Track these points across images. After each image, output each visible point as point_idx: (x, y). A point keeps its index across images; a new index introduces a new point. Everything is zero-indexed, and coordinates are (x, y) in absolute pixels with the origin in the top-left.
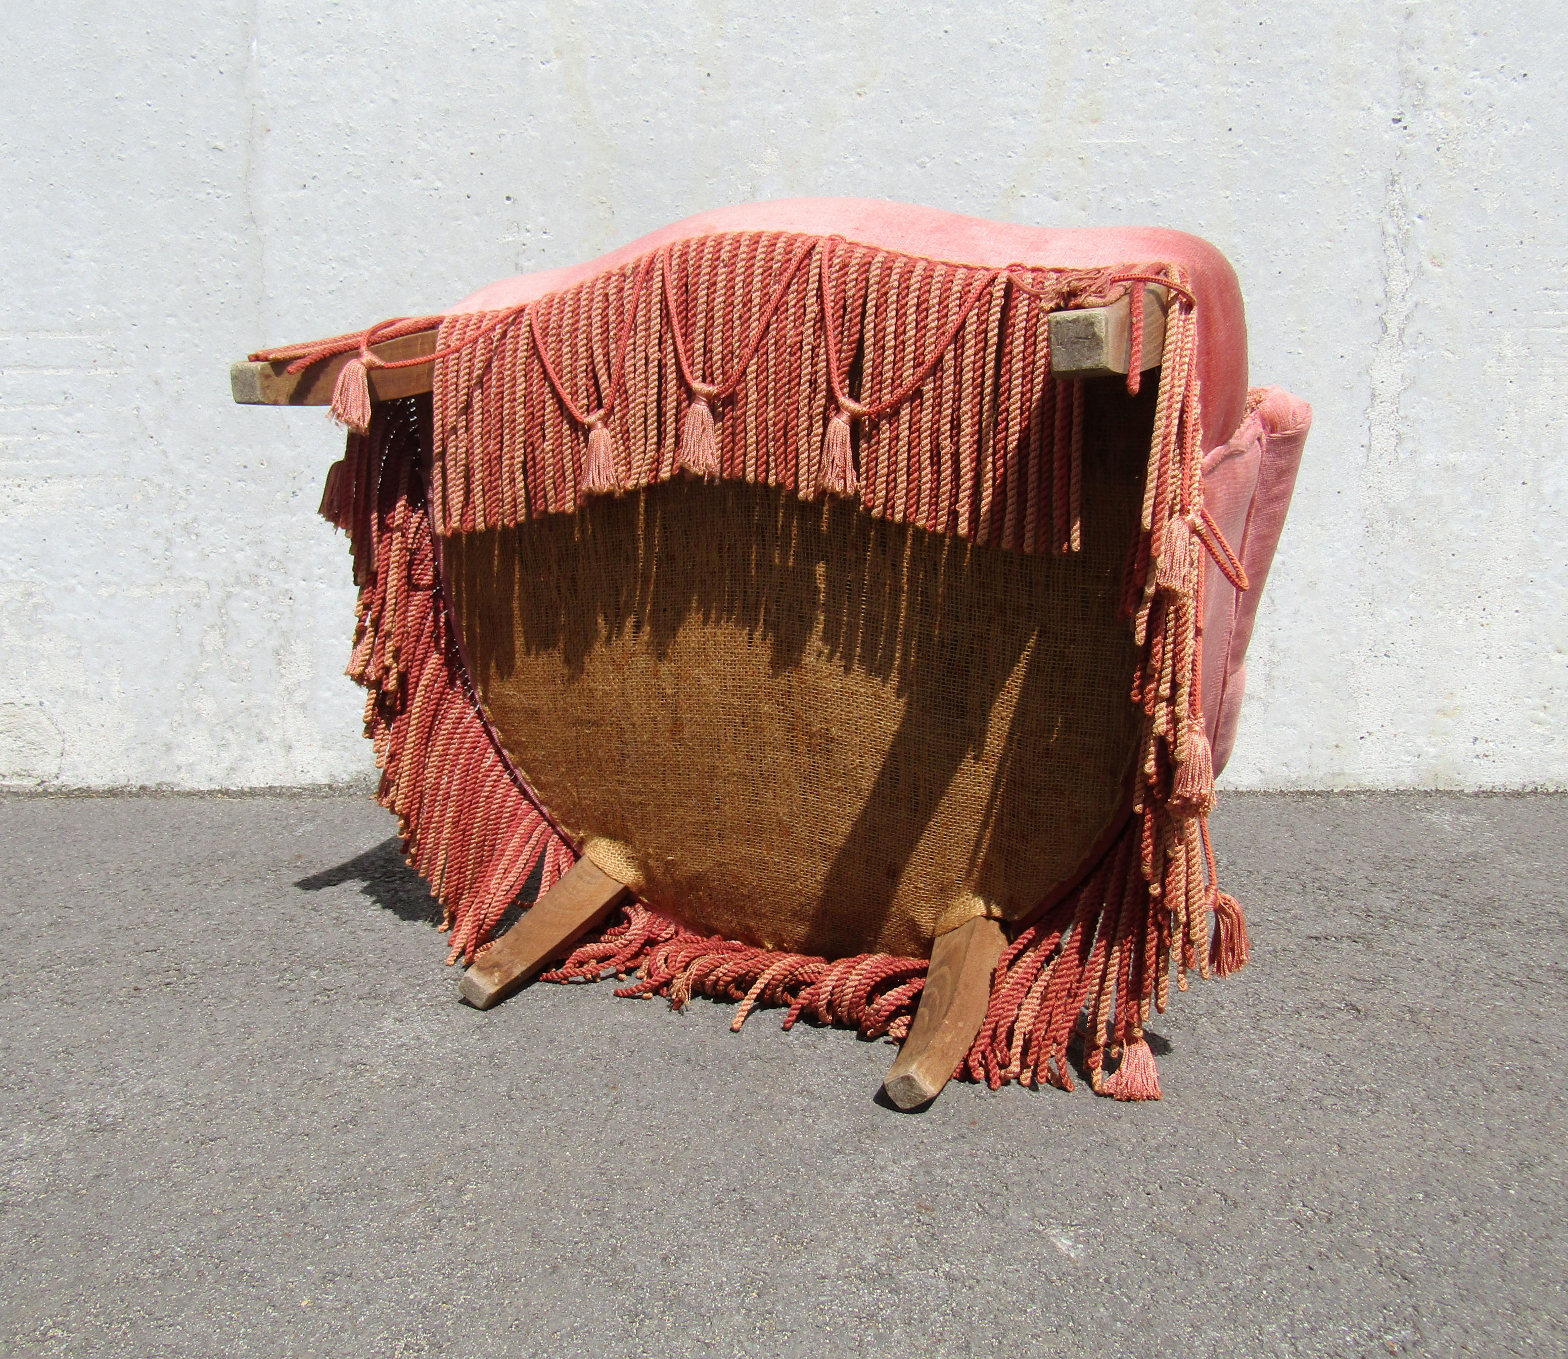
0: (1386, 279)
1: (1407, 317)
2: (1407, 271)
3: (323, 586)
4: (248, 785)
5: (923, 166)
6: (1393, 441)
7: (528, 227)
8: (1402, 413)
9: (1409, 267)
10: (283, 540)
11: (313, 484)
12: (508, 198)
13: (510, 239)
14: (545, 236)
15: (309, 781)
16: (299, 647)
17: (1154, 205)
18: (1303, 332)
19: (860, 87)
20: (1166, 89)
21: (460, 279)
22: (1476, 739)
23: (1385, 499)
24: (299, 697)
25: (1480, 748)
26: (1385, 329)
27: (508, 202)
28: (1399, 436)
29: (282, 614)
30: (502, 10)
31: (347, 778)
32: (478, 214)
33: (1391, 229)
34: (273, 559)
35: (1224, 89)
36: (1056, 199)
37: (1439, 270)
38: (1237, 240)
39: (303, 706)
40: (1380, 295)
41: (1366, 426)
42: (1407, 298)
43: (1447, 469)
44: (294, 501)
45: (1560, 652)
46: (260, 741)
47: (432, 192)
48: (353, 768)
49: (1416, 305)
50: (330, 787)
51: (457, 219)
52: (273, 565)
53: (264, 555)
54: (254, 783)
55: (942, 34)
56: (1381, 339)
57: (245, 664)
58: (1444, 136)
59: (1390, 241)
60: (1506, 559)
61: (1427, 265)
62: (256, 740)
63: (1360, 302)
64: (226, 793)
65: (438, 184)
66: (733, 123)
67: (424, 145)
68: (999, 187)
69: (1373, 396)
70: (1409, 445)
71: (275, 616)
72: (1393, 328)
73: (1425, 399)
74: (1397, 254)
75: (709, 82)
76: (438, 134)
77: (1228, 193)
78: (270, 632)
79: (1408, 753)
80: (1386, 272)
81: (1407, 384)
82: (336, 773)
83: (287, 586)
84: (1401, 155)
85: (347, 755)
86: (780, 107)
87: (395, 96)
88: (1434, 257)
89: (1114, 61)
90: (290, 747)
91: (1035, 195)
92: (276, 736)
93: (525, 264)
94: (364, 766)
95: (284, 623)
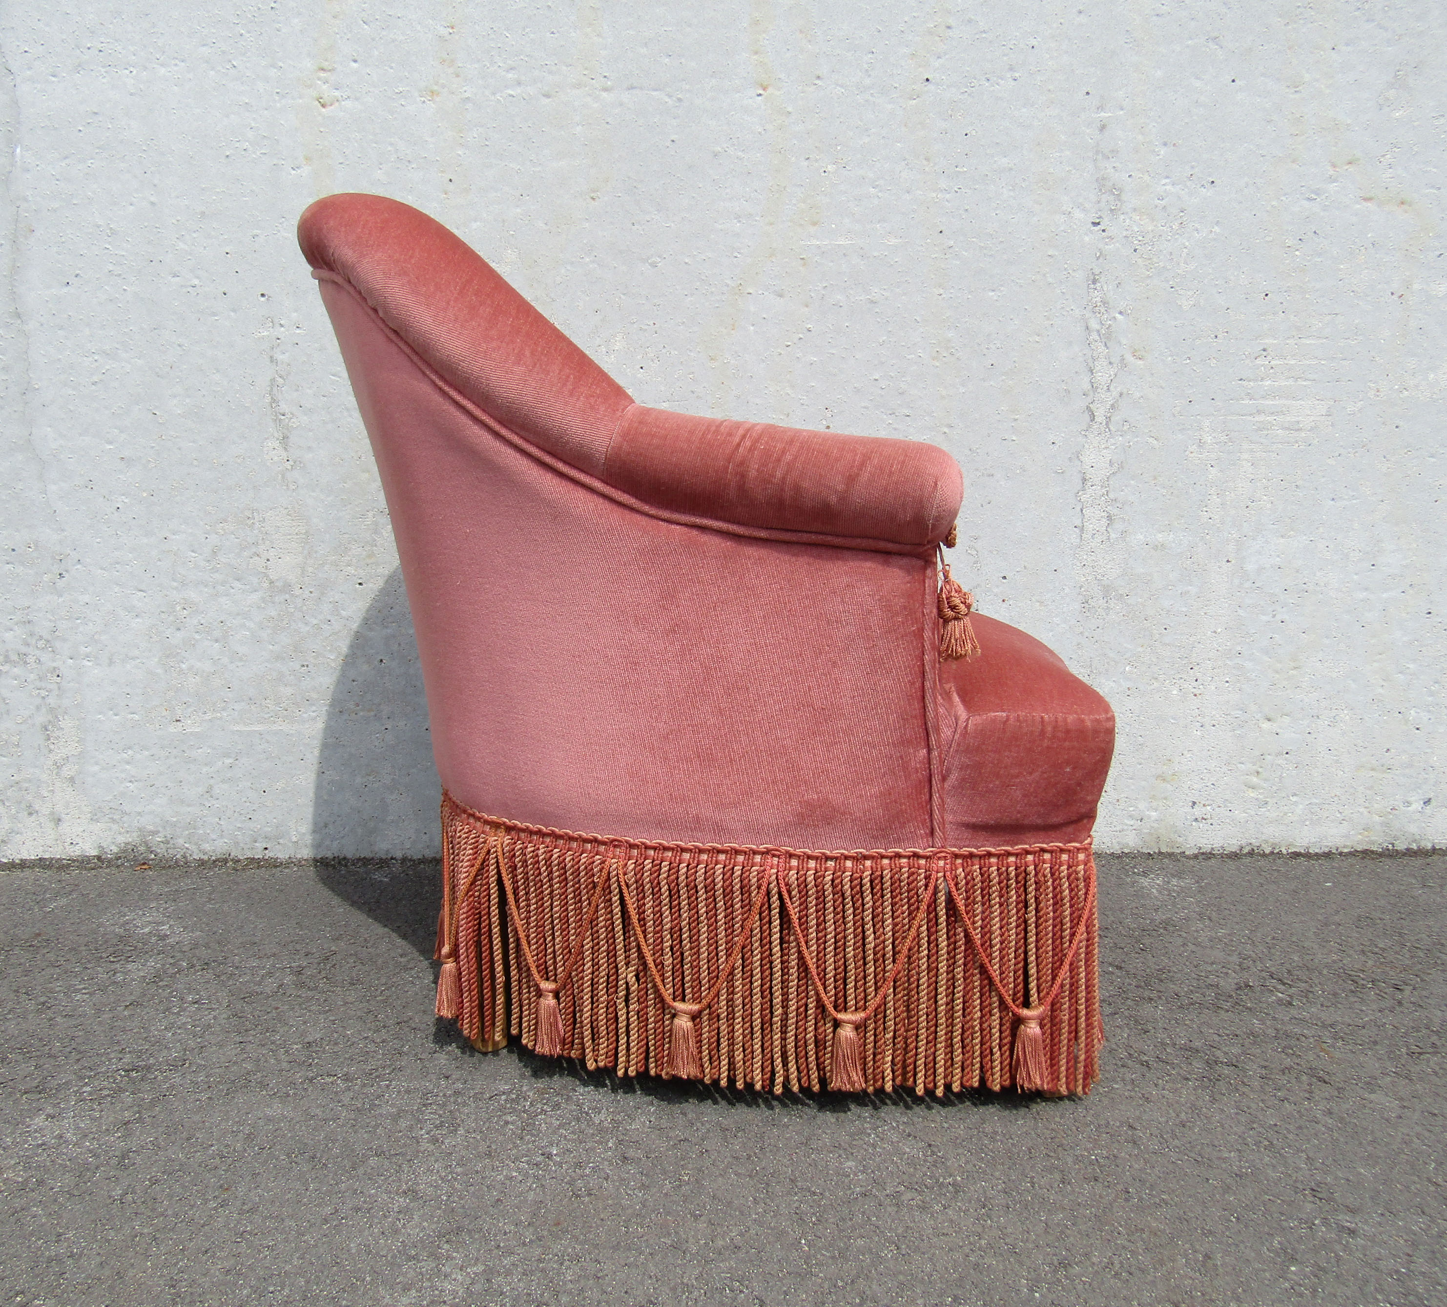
0: (1091, 371)
1: (1113, 407)
2: (1110, 363)
3: (90, 664)
4: (19, 857)
5: (654, 265)
6: (1104, 522)
7: (282, 322)
8: (1111, 495)
9: (1112, 360)
10: (50, 621)
11: (79, 566)
12: (263, 295)
13: (265, 333)
14: (298, 331)
15: (78, 853)
16: (66, 723)
17: (872, 302)
18: (1016, 420)
19: (594, 192)
20: (880, 194)
22: (1194, 803)
23: (1099, 577)
24: (66, 772)
25: (1198, 812)
26: (1093, 417)
27: (263, 299)
28: (1109, 518)
29: (50, 691)
30: (254, 119)
31: (115, 849)
32: (234, 311)
33: (1094, 324)
34: (41, 638)
35: (934, 195)
36: (781, 296)
37: (1141, 362)
38: (950, 334)
39: (72, 780)
40: (1087, 386)
41: (1078, 508)
42: (1112, 388)
43: (1156, 548)
44: (61, 583)
45: (1269, 720)
46: (30, 814)
47: (189, 290)
48: (121, 839)
49: (1121, 395)
50: (99, 858)
51: (214, 314)
52: (41, 644)
53: (32, 635)
54: (25, 856)
55: (669, 143)
56: (1090, 426)
57: (15, 739)
58: (1140, 238)
59: (1095, 336)
60: (1215, 632)
61: (1129, 358)
62: (26, 813)
63: (1067, 391)
65: (196, 282)
66: (474, 225)
67: (181, 245)
68: (727, 285)
69: (1084, 480)
70: (1119, 526)
71: (44, 693)
72: (1100, 418)
73: (1132, 482)
74: (1101, 348)
75: (451, 186)
76: (195, 235)
77: (941, 291)
78: (38, 708)
79: (1131, 817)
80: (1091, 365)
81: (1114, 469)
82: (104, 845)
83: (55, 664)
84: (1101, 256)
85: (115, 827)
86: (519, 210)
87: (153, 199)
88: (1135, 351)
89: (830, 168)
90: (59, 820)
91: (760, 292)
92: (45, 810)
93: (280, 357)
94: (132, 838)
95: (52, 701)
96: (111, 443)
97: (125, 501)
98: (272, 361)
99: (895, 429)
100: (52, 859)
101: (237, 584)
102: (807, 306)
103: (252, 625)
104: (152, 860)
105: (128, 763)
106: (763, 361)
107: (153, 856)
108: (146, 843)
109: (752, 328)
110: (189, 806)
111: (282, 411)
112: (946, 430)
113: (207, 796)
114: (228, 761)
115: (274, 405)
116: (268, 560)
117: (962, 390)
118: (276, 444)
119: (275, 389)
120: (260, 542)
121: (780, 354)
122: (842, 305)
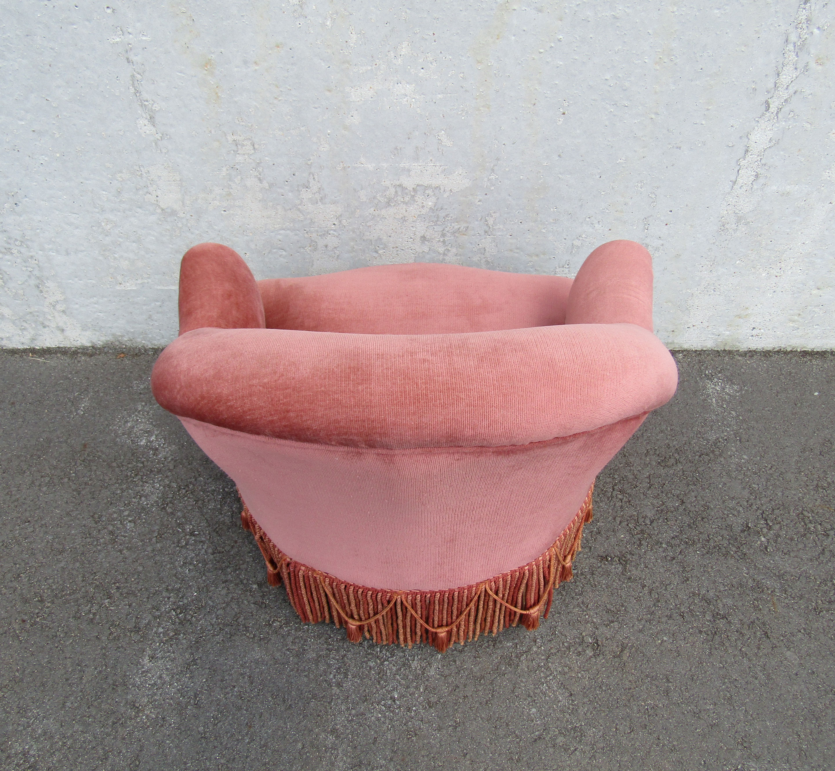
0: (778, 75)
1: (786, 101)
2: (796, 69)
3: (54, 254)
4: (45, 346)
6: (752, 178)
7: (130, 31)
8: (763, 162)
9: (798, 66)
10: (19, 230)
11: (27, 199)
12: (108, 8)
13: (118, 40)
14: (144, 38)
15: (80, 344)
16: (50, 284)
17: (615, 17)
18: (708, 110)
21: (87, 68)
22: (754, 328)
23: (737, 211)
24: (59, 307)
25: (754, 332)
26: (768, 108)
27: (109, 11)
28: (757, 176)
29: (33, 268)
31: (101, 343)
32: (88, 20)
33: (793, 38)
34: (16, 240)
36: (540, 11)
37: (820, 67)
38: (674, 45)
39: (64, 312)
40: (771, 85)
41: (737, 170)
42: (790, 87)
43: (783, 194)
44: (17, 209)
45: (818, 289)
46: (44, 327)
48: (103, 339)
49: (795, 93)
50: (93, 347)
51: (72, 24)
52: (18, 243)
53: (10, 238)
54: (48, 345)
56: (763, 115)
57: (20, 292)
59: (791, 47)
60: (804, 243)
61: (812, 65)
62: (42, 327)
63: (755, 90)
64: (33, 351)
69: (747, 151)
70: (761, 181)
71: (30, 269)
72: (773, 108)
73: (782, 153)
74: (792, 56)
78: (29, 277)
79: (713, 334)
80: (780, 70)
81: (772, 144)
82: (94, 341)
83: (31, 254)
85: (97, 333)
88: (819, 59)
90: (63, 330)
91: (523, 9)
92: (53, 325)
93: (134, 59)
94: (110, 338)
95: (36, 273)
96: (21, 120)
97: (46, 159)
98: (129, 62)
99: (614, 116)
100: (65, 347)
101: (139, 210)
102: (561, 20)
103: (155, 234)
104: (124, 348)
105: (95, 304)
106: (519, 64)
107: (124, 346)
108: (119, 341)
109: (513, 38)
110: (139, 324)
111: (145, 99)
112: (653, 116)
113: (149, 319)
114: (158, 304)
115: (138, 95)
116: (157, 196)
117: (673, 87)
118: (146, 122)
119: (136, 82)
120: (149, 185)
121: (534, 59)
122: (590, 19)
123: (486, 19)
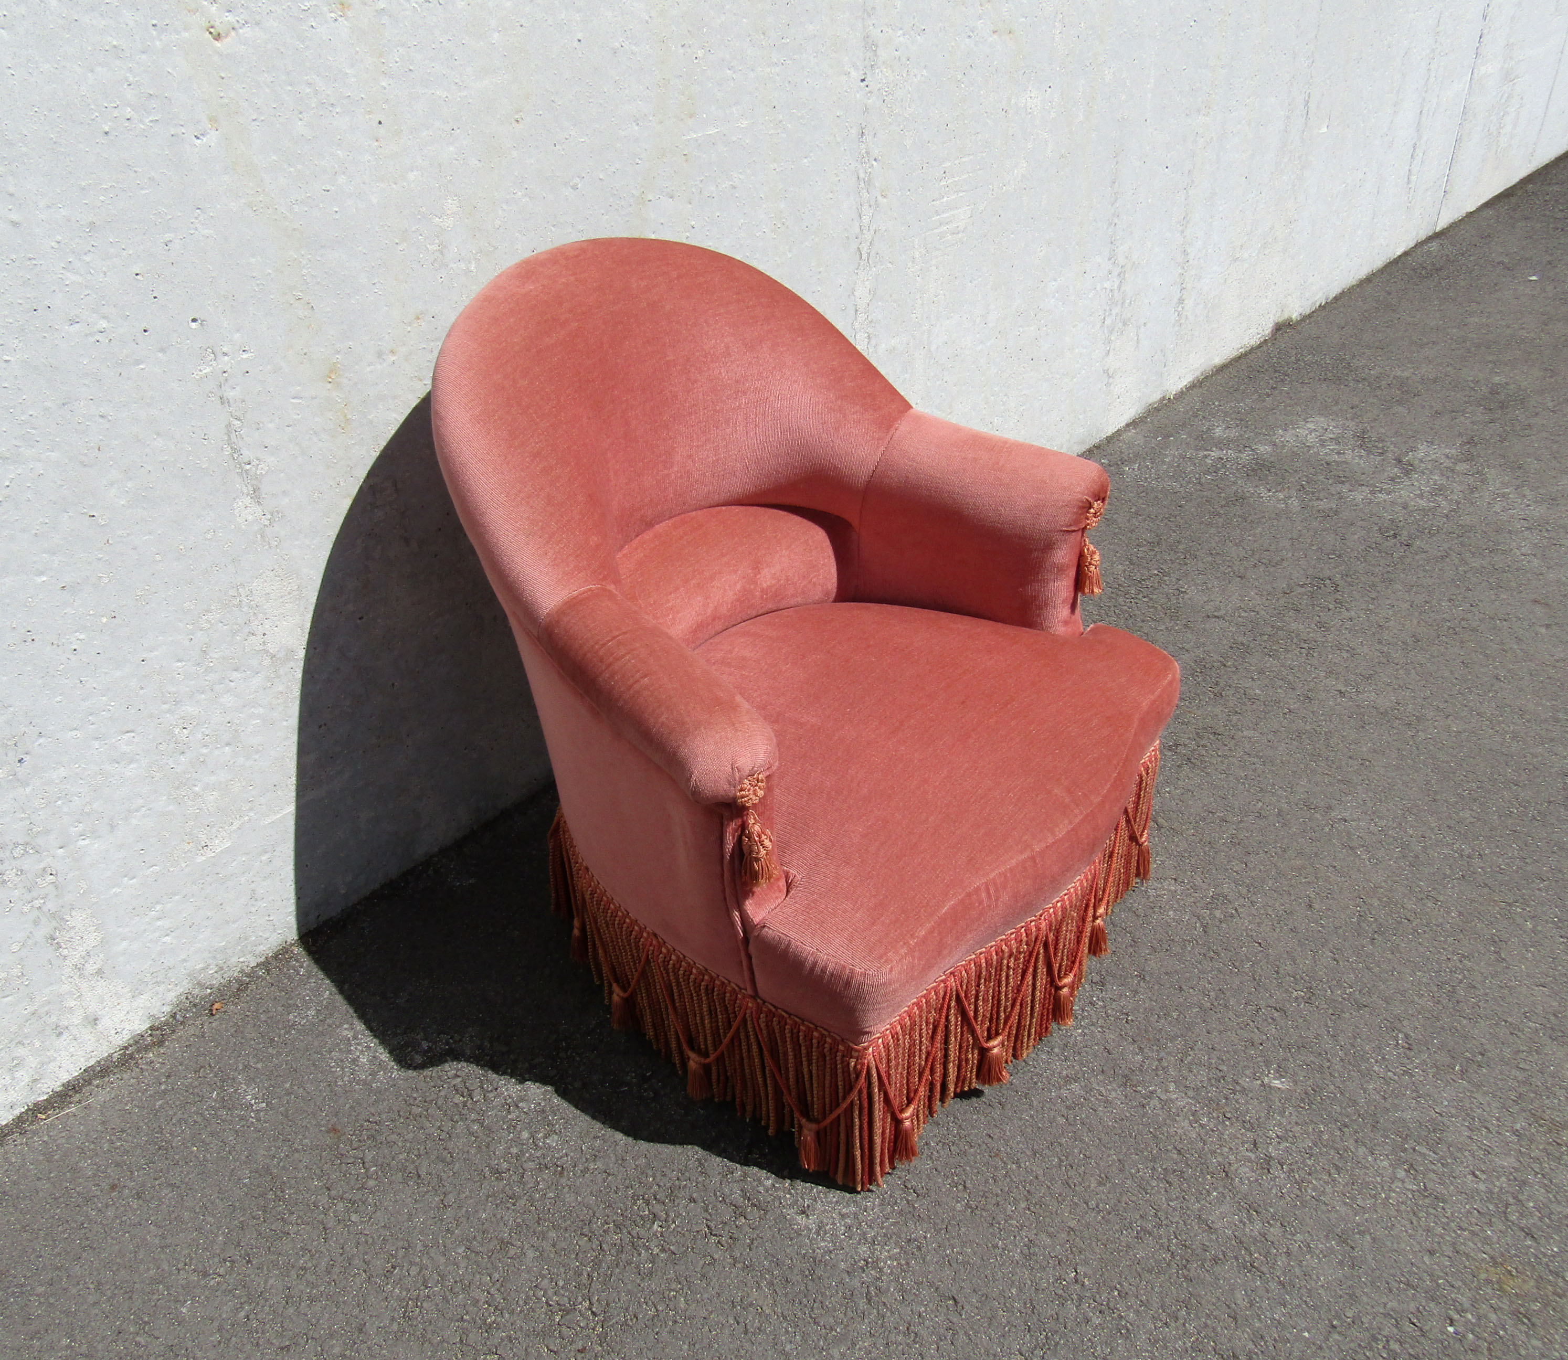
0: (860, 216)
1: (871, 243)
2: (870, 206)
3: (87, 842)
4: (59, 1083)
5: (575, 187)
6: (866, 341)
7: (225, 349)
9: (871, 203)
10: (22, 820)
11: (41, 740)
12: (194, 320)
13: (208, 370)
14: (245, 356)
15: (128, 1036)
16: (78, 919)
17: (733, 187)
18: (820, 272)
19: (517, 112)
20: (734, 76)
21: (158, 434)
24: (90, 968)
26: (861, 256)
27: (194, 325)
28: (869, 336)
29: (45, 896)
30: (130, 70)
31: (167, 1009)
32: (162, 350)
33: (862, 174)
34: (16, 845)
35: (769, 70)
37: (885, 200)
38: (782, 206)
39: (100, 972)
40: (857, 230)
42: (871, 227)
44: (22, 771)
46: (60, 1034)
47: (97, 337)
48: (171, 996)
49: (875, 232)
50: (152, 1027)
51: (138, 362)
52: (18, 852)
54: (65, 1077)
55: (576, 44)
56: (859, 264)
57: (16, 971)
58: (887, 89)
61: (880, 198)
62: (54, 1037)
63: (848, 238)
64: (37, 1109)
65: (104, 324)
66: (412, 176)
67: (71, 277)
71: (37, 903)
72: (864, 255)
73: (880, 303)
74: (865, 194)
75: (382, 131)
76: (87, 258)
78: (36, 923)
80: (860, 210)
81: (871, 296)
82: (154, 1012)
83: (42, 865)
84: (866, 110)
85: (162, 988)
86: (451, 149)
87: (15, 217)
88: (883, 191)
89: (700, 53)
90: (96, 1019)
91: (657, 197)
92: (77, 1019)
93: (230, 394)
94: (185, 986)
95: (51, 906)
96: (41, 573)
97: (82, 637)
98: (222, 403)
100: (99, 1062)
101: (236, 675)
103: (261, 711)
104: (210, 994)
105: (159, 919)
107: (209, 991)
108: (199, 984)
110: (234, 922)
111: (246, 460)
113: (252, 901)
114: (264, 858)
115: (236, 456)
116: (264, 634)
117: (790, 255)
118: (248, 500)
119: (233, 436)
120: (252, 618)
122: (714, 195)
123: (627, 219)
